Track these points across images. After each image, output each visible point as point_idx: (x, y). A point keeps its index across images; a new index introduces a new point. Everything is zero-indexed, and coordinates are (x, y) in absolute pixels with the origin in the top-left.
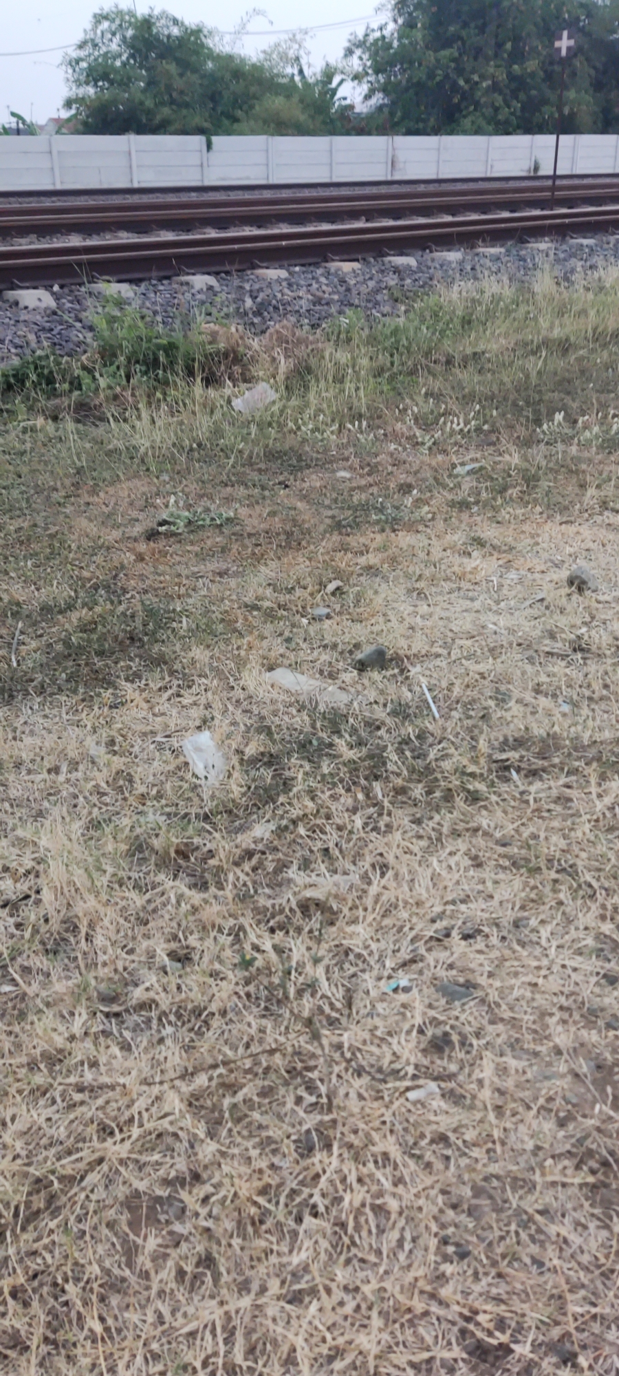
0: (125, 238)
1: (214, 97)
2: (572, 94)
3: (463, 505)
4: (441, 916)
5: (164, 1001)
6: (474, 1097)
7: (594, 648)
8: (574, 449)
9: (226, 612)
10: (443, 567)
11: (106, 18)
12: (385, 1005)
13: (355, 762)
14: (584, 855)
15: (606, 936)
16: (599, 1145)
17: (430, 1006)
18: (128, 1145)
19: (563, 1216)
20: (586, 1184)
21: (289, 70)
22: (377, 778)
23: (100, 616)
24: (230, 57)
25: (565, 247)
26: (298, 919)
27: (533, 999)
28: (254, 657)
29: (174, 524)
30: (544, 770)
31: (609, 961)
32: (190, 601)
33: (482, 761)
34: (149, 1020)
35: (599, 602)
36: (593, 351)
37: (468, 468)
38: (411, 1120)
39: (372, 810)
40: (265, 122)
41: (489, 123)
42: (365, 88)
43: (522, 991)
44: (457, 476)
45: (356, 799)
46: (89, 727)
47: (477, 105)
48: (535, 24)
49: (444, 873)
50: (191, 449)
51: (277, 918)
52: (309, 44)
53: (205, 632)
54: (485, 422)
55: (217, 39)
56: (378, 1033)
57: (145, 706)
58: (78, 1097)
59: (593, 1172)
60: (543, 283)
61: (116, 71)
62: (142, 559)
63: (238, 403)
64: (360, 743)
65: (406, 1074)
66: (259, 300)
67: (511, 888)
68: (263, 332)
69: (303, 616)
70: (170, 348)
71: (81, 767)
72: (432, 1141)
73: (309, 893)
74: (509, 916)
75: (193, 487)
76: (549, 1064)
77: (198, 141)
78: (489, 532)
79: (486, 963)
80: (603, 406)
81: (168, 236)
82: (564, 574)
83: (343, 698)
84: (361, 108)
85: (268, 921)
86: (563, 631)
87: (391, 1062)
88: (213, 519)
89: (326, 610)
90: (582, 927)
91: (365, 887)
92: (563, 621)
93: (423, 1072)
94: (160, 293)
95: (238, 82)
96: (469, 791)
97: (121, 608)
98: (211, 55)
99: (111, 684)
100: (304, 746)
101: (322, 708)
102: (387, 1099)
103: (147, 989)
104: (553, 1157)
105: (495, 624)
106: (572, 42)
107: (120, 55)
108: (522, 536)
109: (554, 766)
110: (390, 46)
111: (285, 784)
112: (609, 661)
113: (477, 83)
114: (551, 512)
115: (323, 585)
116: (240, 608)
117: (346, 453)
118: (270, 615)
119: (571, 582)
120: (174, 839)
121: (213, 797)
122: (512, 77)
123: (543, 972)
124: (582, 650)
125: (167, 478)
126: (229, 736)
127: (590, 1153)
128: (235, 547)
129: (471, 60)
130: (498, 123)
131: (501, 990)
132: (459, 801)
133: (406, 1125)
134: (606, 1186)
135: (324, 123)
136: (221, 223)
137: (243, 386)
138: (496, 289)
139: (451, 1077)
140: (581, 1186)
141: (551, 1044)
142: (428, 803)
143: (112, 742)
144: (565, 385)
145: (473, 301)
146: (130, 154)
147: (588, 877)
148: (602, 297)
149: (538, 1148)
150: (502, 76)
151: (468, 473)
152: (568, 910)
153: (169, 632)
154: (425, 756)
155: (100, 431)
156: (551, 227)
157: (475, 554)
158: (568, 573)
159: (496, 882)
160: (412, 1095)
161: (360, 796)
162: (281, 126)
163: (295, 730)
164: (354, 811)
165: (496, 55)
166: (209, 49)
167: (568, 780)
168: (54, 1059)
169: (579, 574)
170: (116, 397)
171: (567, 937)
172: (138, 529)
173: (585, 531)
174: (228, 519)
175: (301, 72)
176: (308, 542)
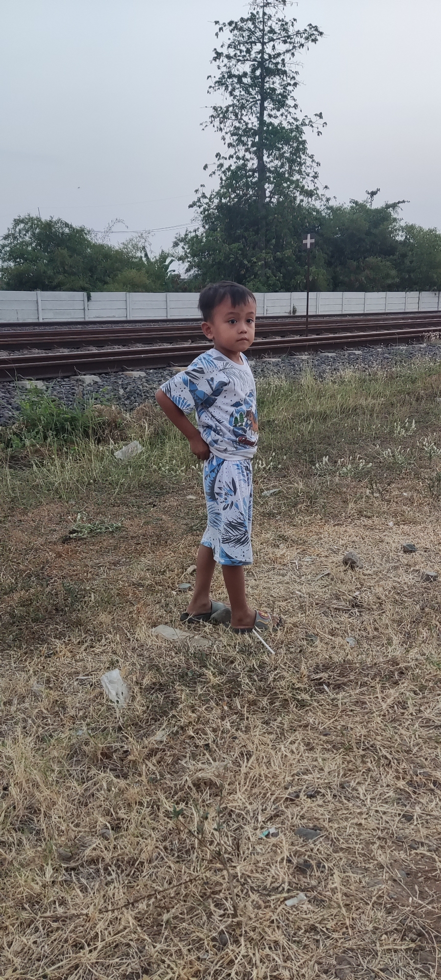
0: (37, 353)
1: (92, 270)
2: (313, 269)
3: (271, 515)
4: (291, 784)
5: (108, 856)
6: (330, 900)
7: (365, 605)
8: (337, 479)
9: (121, 588)
10: (262, 555)
11: (22, 221)
12: (261, 846)
13: (219, 686)
14: (379, 738)
15: (401, 790)
16: (415, 923)
17: (292, 844)
18: (95, 954)
19: (398, 971)
20: (409, 949)
21: (139, 254)
22: (236, 695)
23: (34, 595)
24: (102, 246)
25: (317, 358)
26: (194, 794)
27: (360, 834)
28: (142, 619)
29: (81, 532)
30: (345, 684)
31: (406, 806)
32: (95, 582)
33: (305, 679)
34: (98, 871)
35: (365, 575)
36: (342, 419)
37: (271, 491)
38: (290, 919)
39: (235, 717)
40: (124, 284)
41: (263, 285)
42: (187, 265)
43: (352, 829)
44: (265, 497)
45: (223, 710)
46: (31, 672)
47: (256, 275)
48: (289, 229)
49: (289, 755)
50: (89, 484)
51: (180, 794)
52: (150, 239)
53: (106, 603)
54: (279, 463)
55: (93, 235)
56: (260, 865)
57: (69, 654)
58: (55, 925)
59: (413, 941)
60: (307, 379)
61: (28, 253)
62: (61, 556)
63: (118, 454)
64: (221, 673)
65: (283, 889)
66: (128, 390)
67: (334, 763)
68: (131, 409)
69: (173, 590)
70: (73, 420)
71: (27, 700)
72: (306, 931)
73: (200, 775)
74: (336, 781)
75: (92, 508)
76: (376, 875)
77: (81, 295)
78: (290, 532)
79: (326, 813)
80: (353, 453)
81: (66, 352)
82: (341, 558)
83: (206, 643)
84: (184, 276)
85: (173, 797)
86: (344, 594)
87: (272, 883)
88: (107, 528)
89: (188, 585)
90: (385, 785)
91: (238, 768)
92: (343, 588)
93: (295, 888)
94: (62, 387)
95: (107, 261)
96: (298, 701)
97: (48, 589)
98: (89, 244)
99: (44, 641)
100: (183, 677)
101: (192, 650)
102: (272, 906)
103: (94, 849)
104: (386, 934)
105: (299, 591)
106: (313, 241)
107: (31, 244)
108: (311, 534)
109: (351, 681)
110: (202, 242)
111: (172, 703)
112: (376, 613)
113: (255, 262)
114: (328, 518)
115: (184, 569)
116: (129, 586)
117: (192, 484)
118: (151, 589)
119: (345, 562)
120: (100, 745)
121: (123, 715)
122: (276, 259)
123: (364, 816)
124: (358, 606)
125: (74, 503)
126: (130, 673)
127: (410, 929)
128: (123, 546)
129: (251, 249)
130: (269, 285)
131: (338, 830)
132: (292, 706)
133: (287, 922)
134: (422, 949)
135: (162, 285)
136: (99, 344)
137: (121, 443)
138: (277, 382)
139: (313, 888)
140: (407, 950)
141: (376, 862)
142: (272, 710)
143: (48, 681)
144: (326, 439)
145: (264, 390)
146: (37, 303)
147: (384, 752)
148: (343, 386)
149: (376, 928)
150: (270, 259)
151: (271, 495)
152: (374, 774)
153: (83, 604)
154: (266, 680)
155: (27, 473)
156: (310, 346)
157: (281, 546)
158: (343, 557)
159: (324, 760)
160: (289, 903)
161: (226, 708)
162: (134, 287)
163: (175, 666)
164: (223, 718)
165: (266, 247)
166: (89, 241)
167: (361, 690)
168: (34, 901)
169: (351, 557)
170: (37, 451)
171: (376, 792)
172: (55, 537)
173: (350, 530)
174: (117, 528)
175: (146, 255)
176: (172, 541)
